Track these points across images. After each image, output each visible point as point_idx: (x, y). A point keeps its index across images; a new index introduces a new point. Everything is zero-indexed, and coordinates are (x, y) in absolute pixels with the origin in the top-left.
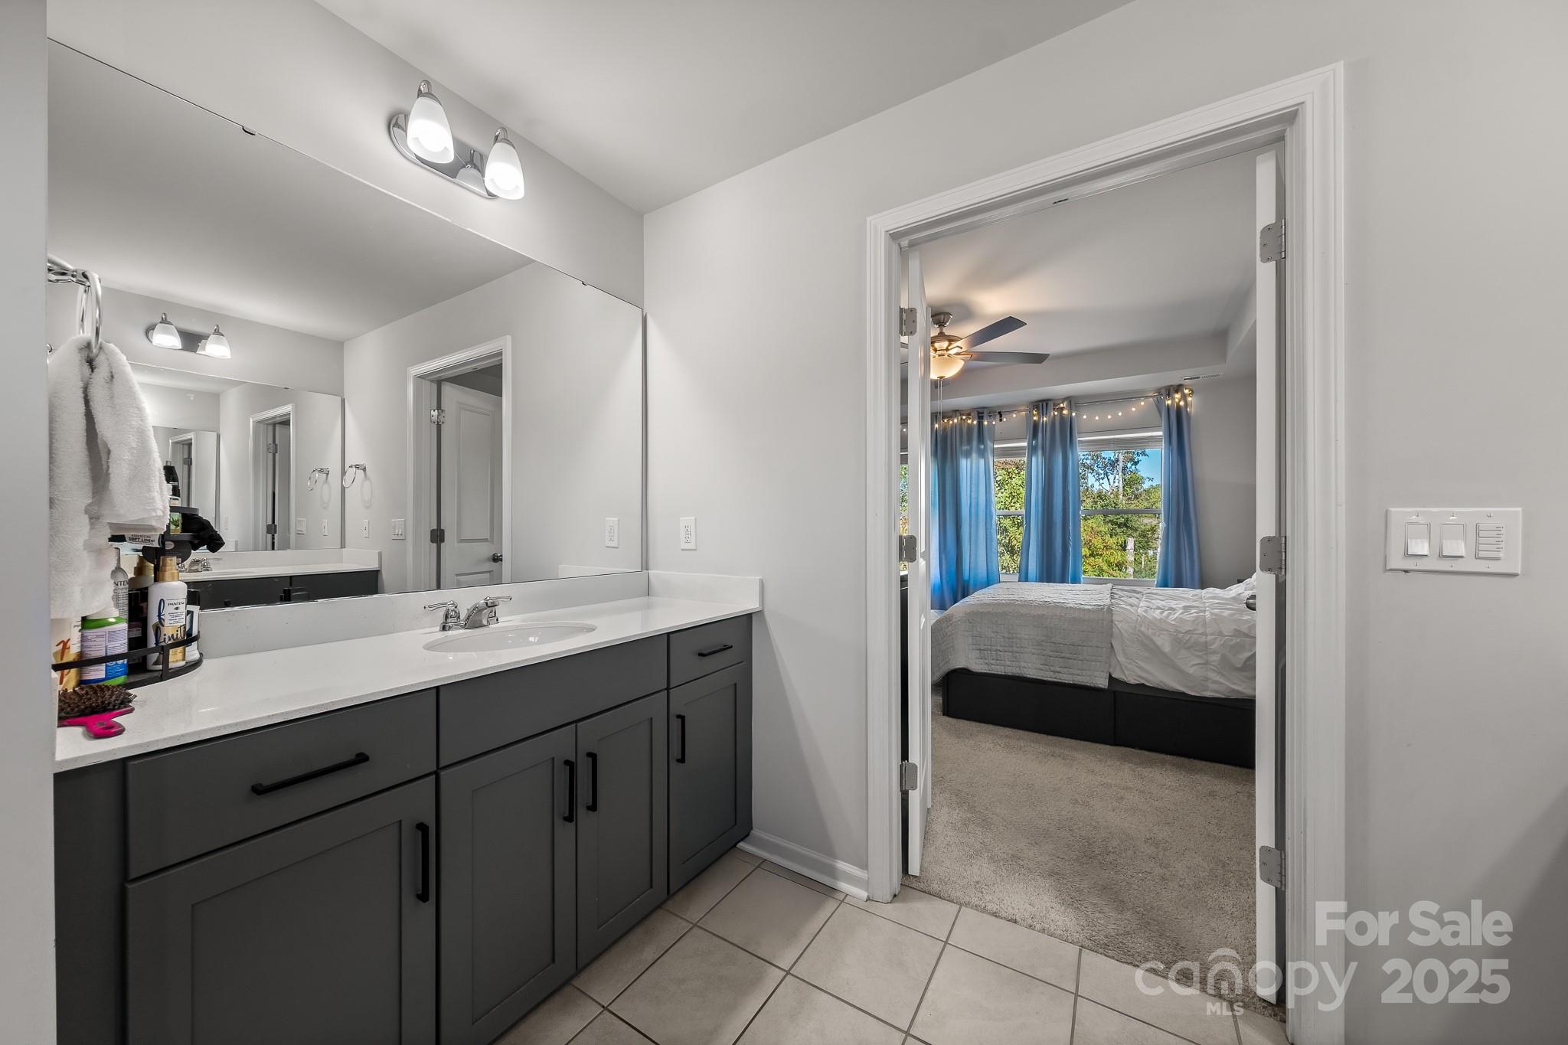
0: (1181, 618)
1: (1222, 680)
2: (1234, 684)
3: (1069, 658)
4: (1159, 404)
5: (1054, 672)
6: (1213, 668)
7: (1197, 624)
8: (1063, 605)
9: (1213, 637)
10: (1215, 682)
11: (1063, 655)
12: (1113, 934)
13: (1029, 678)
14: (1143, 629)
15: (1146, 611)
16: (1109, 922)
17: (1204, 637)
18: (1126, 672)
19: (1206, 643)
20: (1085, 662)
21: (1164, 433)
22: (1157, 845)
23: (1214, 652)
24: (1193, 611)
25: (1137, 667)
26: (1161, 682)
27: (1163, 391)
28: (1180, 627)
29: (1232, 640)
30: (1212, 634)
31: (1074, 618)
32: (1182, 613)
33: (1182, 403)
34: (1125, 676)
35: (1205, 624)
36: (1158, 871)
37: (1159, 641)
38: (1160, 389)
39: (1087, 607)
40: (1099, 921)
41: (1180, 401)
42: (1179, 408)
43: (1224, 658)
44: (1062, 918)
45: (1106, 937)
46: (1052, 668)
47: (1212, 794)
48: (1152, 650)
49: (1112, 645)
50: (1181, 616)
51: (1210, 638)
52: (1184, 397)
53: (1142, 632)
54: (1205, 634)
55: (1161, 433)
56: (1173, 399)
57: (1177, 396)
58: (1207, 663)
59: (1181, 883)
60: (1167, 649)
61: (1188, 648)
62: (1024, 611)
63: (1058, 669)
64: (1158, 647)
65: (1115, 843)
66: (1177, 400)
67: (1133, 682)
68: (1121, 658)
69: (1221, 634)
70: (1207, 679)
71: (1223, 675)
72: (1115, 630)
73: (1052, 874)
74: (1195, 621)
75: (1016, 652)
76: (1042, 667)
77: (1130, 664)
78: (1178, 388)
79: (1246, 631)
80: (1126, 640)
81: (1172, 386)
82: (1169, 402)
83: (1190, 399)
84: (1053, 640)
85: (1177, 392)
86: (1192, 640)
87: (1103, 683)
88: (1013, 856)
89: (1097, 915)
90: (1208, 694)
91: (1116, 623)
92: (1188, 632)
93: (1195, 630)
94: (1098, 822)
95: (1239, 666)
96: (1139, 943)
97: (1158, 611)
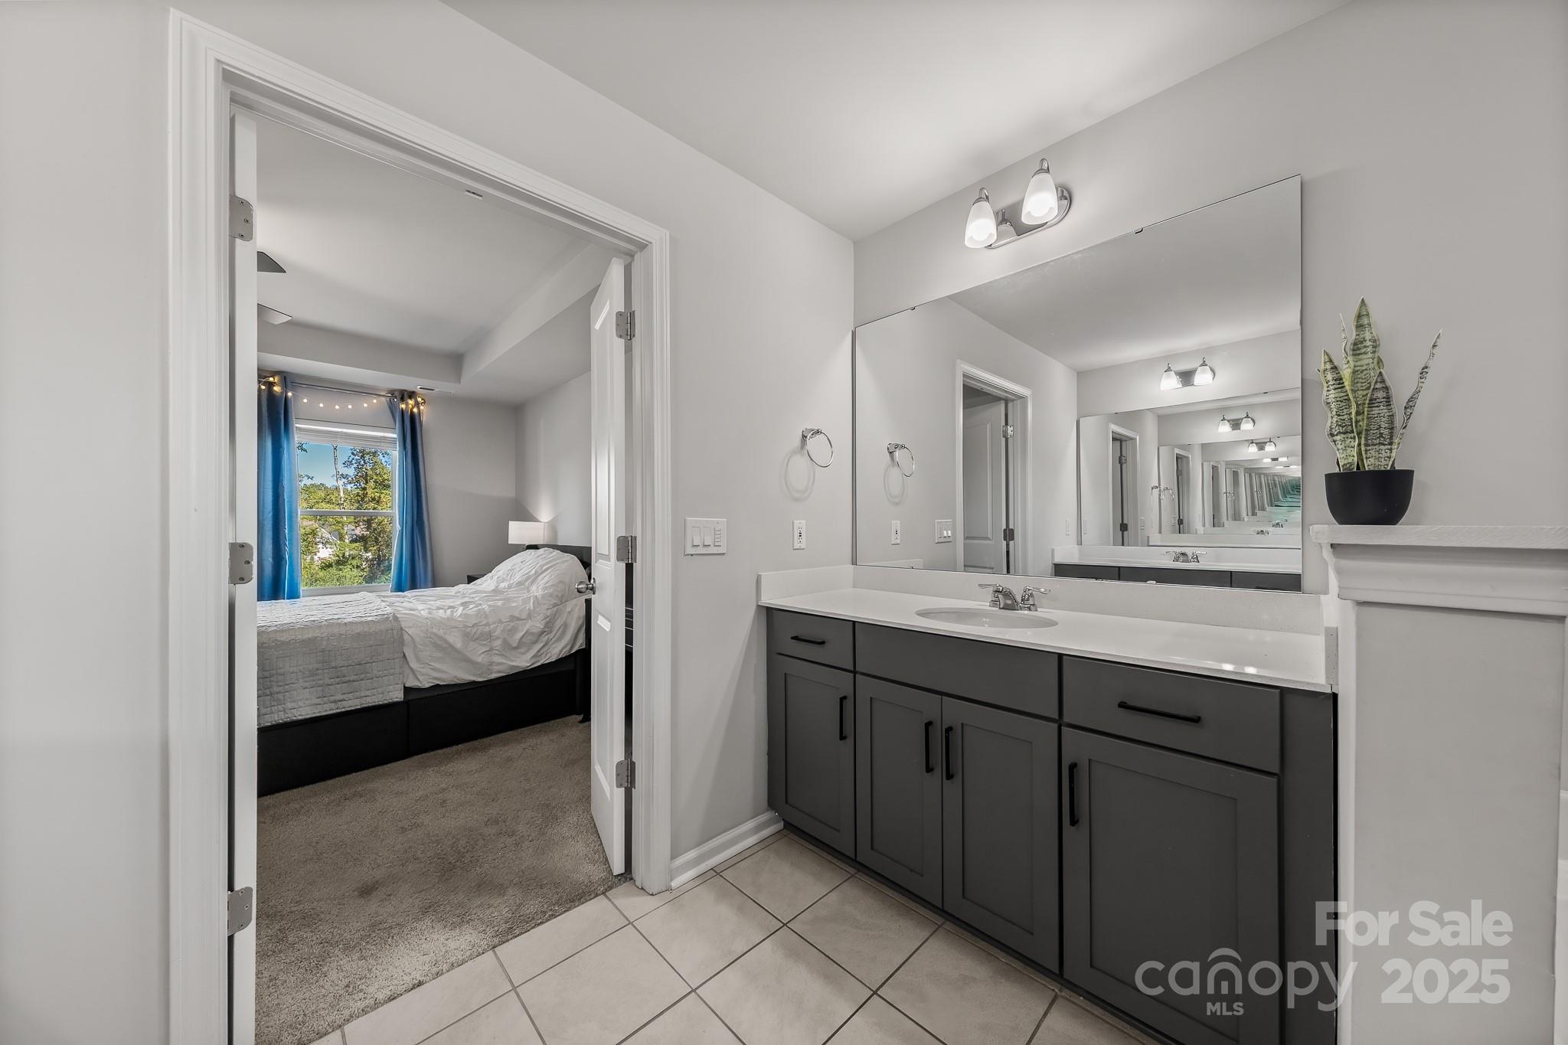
0: (466, 614)
1: (505, 661)
2: (512, 661)
3: (353, 681)
4: (392, 408)
5: (335, 702)
6: (497, 652)
7: (481, 617)
8: (339, 621)
9: (494, 626)
10: (499, 664)
11: (347, 679)
12: (510, 916)
13: (301, 720)
14: (435, 630)
15: (430, 613)
16: (501, 909)
17: (487, 627)
18: (421, 678)
19: (490, 631)
20: (375, 679)
21: (399, 435)
22: (497, 822)
23: (498, 638)
24: (471, 606)
25: (432, 669)
26: (455, 677)
27: (397, 394)
28: (466, 622)
29: (508, 625)
30: (494, 623)
31: (358, 634)
32: (464, 609)
33: (415, 410)
34: (421, 683)
35: (486, 616)
36: (509, 841)
37: (451, 639)
38: (396, 390)
39: (369, 619)
40: (493, 915)
41: (413, 407)
42: (412, 415)
43: (505, 640)
44: (463, 940)
45: (506, 923)
46: (332, 698)
47: (509, 759)
48: (444, 648)
49: (404, 656)
50: (464, 612)
51: (492, 627)
52: (417, 404)
53: (435, 634)
54: (487, 624)
55: (395, 436)
56: (407, 404)
57: (411, 402)
58: (491, 650)
59: (530, 839)
60: (459, 645)
61: (474, 641)
62: (284, 638)
63: (341, 697)
64: (451, 646)
65: (463, 842)
66: (410, 406)
67: (427, 685)
68: (414, 665)
69: (500, 622)
70: (491, 663)
71: (506, 656)
72: (406, 637)
73: (425, 911)
74: (477, 615)
75: (277, 693)
76: (318, 701)
77: (423, 668)
78: (412, 395)
79: (518, 616)
80: (418, 645)
81: (405, 391)
82: (403, 406)
83: (422, 408)
84: (333, 664)
85: (410, 397)
86: (479, 631)
87: (398, 696)
88: (373, 926)
89: (488, 912)
90: (494, 676)
91: (407, 630)
92: (474, 625)
93: (480, 622)
94: (437, 835)
95: (515, 645)
96: (532, 907)
97: (441, 611)
